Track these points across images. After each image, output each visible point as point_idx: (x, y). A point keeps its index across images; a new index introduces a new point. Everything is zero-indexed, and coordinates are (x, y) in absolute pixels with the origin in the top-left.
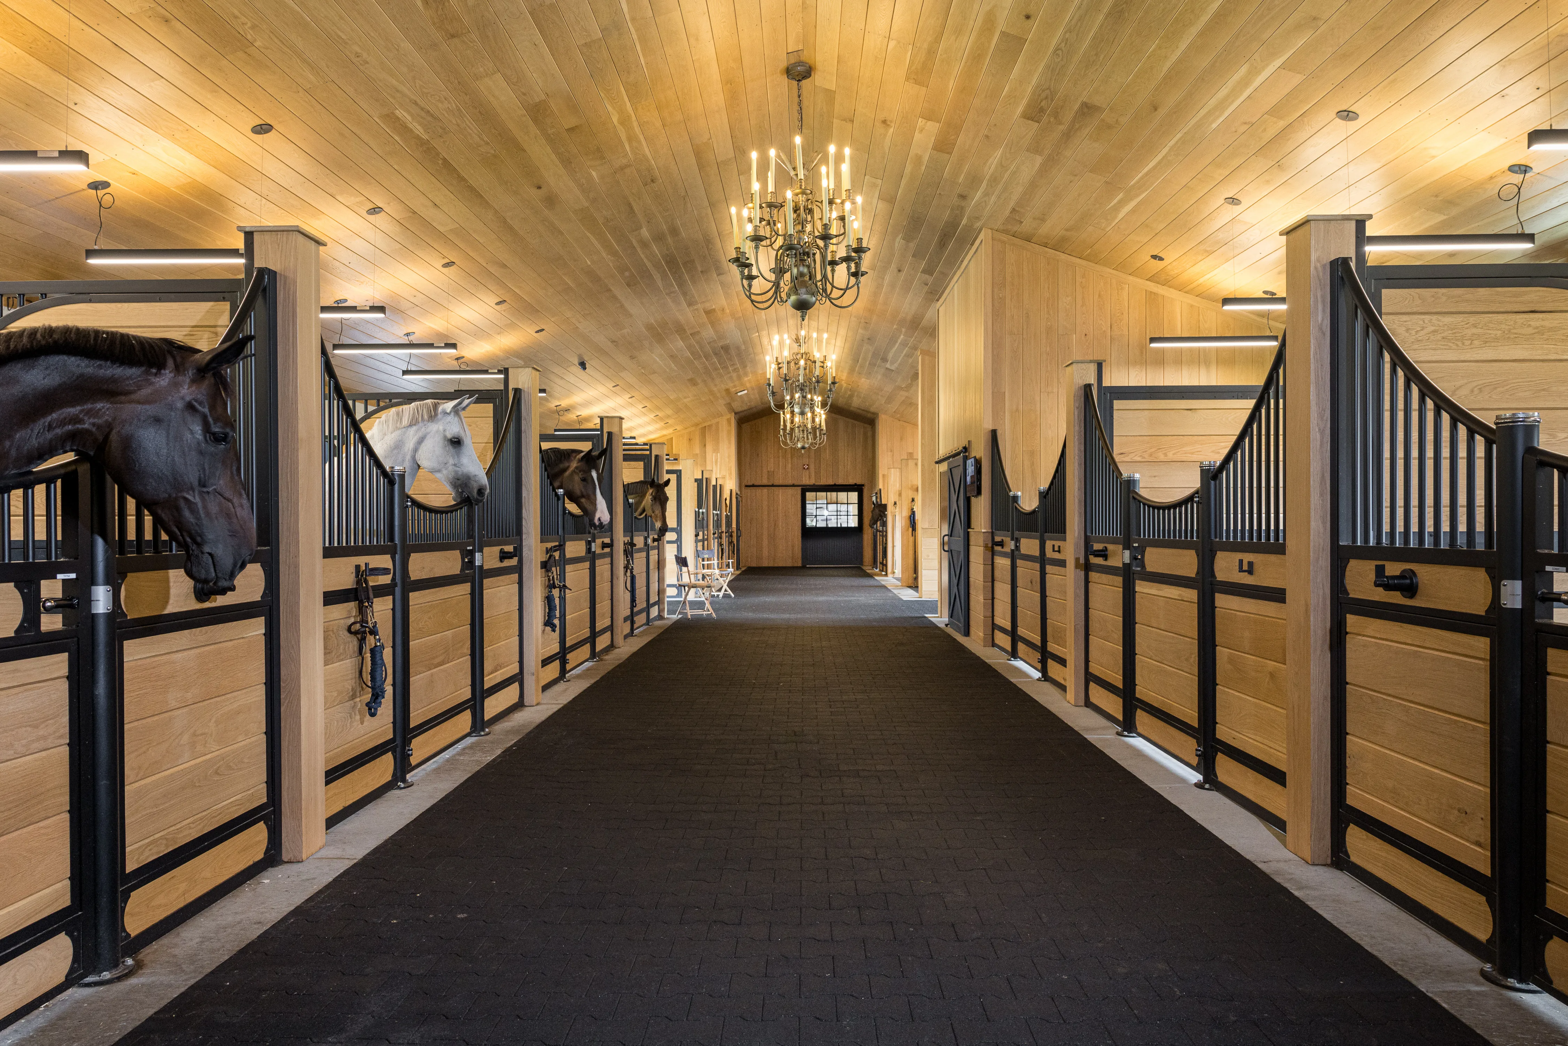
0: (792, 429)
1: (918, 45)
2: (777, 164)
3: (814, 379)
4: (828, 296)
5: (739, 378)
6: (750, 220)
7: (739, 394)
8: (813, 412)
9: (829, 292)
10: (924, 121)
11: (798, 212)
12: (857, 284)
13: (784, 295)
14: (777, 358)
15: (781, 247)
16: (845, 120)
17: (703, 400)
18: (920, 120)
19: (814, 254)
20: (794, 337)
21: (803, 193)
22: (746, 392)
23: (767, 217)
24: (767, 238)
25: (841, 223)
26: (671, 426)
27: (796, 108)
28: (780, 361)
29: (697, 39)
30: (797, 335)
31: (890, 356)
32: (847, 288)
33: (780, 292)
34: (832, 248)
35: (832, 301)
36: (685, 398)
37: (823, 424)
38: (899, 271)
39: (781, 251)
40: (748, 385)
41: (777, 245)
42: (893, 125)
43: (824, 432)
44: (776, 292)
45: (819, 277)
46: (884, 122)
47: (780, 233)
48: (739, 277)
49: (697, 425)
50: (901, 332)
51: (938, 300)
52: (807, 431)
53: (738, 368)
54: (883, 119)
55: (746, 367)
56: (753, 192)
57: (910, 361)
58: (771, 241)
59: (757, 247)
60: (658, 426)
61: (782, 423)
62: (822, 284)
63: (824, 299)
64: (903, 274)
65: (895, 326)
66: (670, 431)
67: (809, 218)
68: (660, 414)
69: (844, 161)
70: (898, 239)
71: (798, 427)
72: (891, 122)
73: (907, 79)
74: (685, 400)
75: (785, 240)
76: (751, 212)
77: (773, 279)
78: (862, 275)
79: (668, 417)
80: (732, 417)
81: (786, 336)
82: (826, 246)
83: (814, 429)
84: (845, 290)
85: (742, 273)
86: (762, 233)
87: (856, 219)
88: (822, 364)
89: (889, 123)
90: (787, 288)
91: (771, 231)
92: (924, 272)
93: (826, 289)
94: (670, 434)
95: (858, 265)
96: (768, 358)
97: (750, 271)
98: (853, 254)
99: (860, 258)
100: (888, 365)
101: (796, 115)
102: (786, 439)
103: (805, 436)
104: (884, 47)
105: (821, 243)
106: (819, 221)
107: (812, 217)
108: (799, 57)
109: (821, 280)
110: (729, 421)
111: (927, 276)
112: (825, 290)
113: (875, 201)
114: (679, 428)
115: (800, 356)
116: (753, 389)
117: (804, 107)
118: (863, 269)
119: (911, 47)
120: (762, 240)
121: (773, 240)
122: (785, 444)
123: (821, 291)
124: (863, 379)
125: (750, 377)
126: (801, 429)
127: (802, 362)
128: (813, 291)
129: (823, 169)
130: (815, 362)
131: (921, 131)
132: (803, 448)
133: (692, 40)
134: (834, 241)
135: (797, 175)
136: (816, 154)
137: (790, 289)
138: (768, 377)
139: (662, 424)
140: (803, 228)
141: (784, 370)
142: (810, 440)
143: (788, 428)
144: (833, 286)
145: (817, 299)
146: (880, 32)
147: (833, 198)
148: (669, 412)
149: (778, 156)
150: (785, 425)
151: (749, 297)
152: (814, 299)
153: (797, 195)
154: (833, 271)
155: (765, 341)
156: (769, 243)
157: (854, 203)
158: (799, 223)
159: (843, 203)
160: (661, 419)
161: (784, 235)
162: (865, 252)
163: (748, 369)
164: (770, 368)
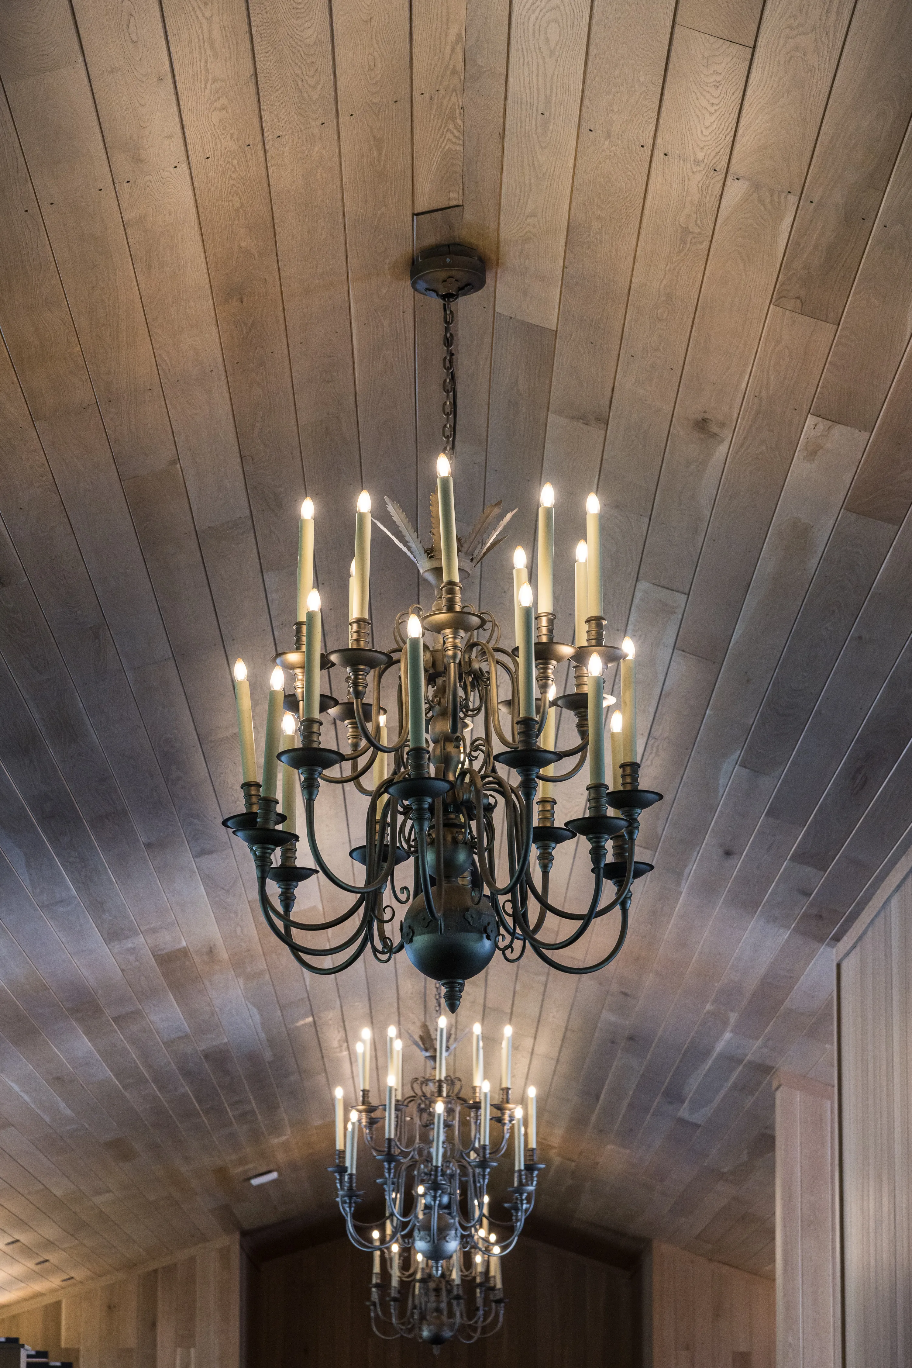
0: (406, 1286)
1: (816, 198)
2: (379, 540)
3: (473, 1155)
4: (529, 936)
5: (256, 1137)
6: (291, 702)
7: (255, 1182)
8: (466, 1240)
9: (533, 919)
10: (823, 425)
11: (440, 681)
12: (622, 901)
13: (393, 931)
14: (365, 1093)
15: (386, 786)
16: (583, 418)
17: (152, 1197)
18: (811, 420)
19: (489, 809)
20: (417, 1033)
21: (458, 624)
22: (274, 1175)
23: (344, 693)
24: (343, 758)
25: (571, 717)
26: (57, 1269)
27: (438, 374)
28: (374, 1101)
29: (137, 160)
30: (425, 1027)
31: (693, 1083)
32: (593, 913)
33: (381, 922)
34: (542, 790)
35: (545, 952)
36: (98, 1193)
37: (495, 1270)
38: (728, 853)
39: (386, 797)
40: (281, 1157)
41: (371, 781)
42: (727, 434)
43: (500, 1295)
44: (367, 923)
45: (502, 878)
46: (702, 425)
47: (385, 742)
48: (251, 869)
49: (131, 1265)
50: (725, 1023)
51: (837, 939)
52: (449, 1291)
53: (252, 1112)
54: (699, 417)
55: (276, 1107)
56: (303, 618)
57: (749, 1101)
58: (355, 767)
59: (310, 788)
60: (16, 1269)
61: (377, 1268)
62: (514, 901)
63: (518, 944)
64: (738, 864)
65: (708, 1007)
66: (55, 1282)
67: (474, 700)
68: (24, 1238)
69: (584, 537)
70: (726, 767)
71: (423, 1281)
72: (722, 425)
73: (778, 298)
74: (98, 1200)
75: (399, 762)
76: (293, 678)
77: (360, 882)
78: (638, 874)
79: (49, 1244)
80: (232, 1242)
81: (392, 1031)
82: (528, 787)
83: (469, 1284)
84: (586, 919)
85: (263, 862)
86: (327, 740)
87: (617, 706)
88: (498, 1114)
89: (715, 429)
90: (402, 912)
91: (356, 737)
92: (801, 857)
93: (525, 915)
94: (53, 1291)
95: (624, 849)
96: (339, 1093)
97: (289, 854)
98: (610, 812)
99: (632, 824)
100: (684, 1112)
101: (438, 397)
102: (387, 1312)
103: (444, 1305)
104: (711, 203)
105: (512, 778)
106: (503, 710)
107: (485, 699)
108: (451, 227)
109: (510, 890)
110: (224, 1254)
111: (808, 870)
112: (520, 918)
113: (664, 654)
114: (78, 1274)
115: (432, 1087)
116: (294, 1167)
117: (460, 375)
118: (640, 855)
119: (793, 199)
120: (328, 764)
121: (362, 762)
122: (385, 1326)
123: (509, 921)
124: (610, 1147)
125: (287, 1135)
126: (432, 1285)
127: (439, 1107)
128: (485, 919)
129: (520, 557)
130: (477, 1106)
131: (812, 454)
132: (437, 1339)
133: (122, 162)
134: (550, 770)
135: (438, 571)
136: (496, 511)
137: (413, 915)
138: (339, 1146)
139: (31, 1264)
140: (454, 729)
141: (390, 1131)
142: (458, 1319)
143: (395, 1282)
144: (546, 906)
145: (496, 946)
146: (700, 156)
147: (551, 639)
148: (50, 1231)
149: (380, 513)
150: (385, 1274)
151: (286, 939)
152: (487, 944)
153: (438, 628)
154: (546, 860)
155: (333, 1037)
156: (348, 773)
157: (613, 656)
158: (443, 714)
159: (580, 657)
160: (28, 1251)
161: (397, 750)
162: (645, 804)
163: (283, 1114)
164: (346, 1120)
